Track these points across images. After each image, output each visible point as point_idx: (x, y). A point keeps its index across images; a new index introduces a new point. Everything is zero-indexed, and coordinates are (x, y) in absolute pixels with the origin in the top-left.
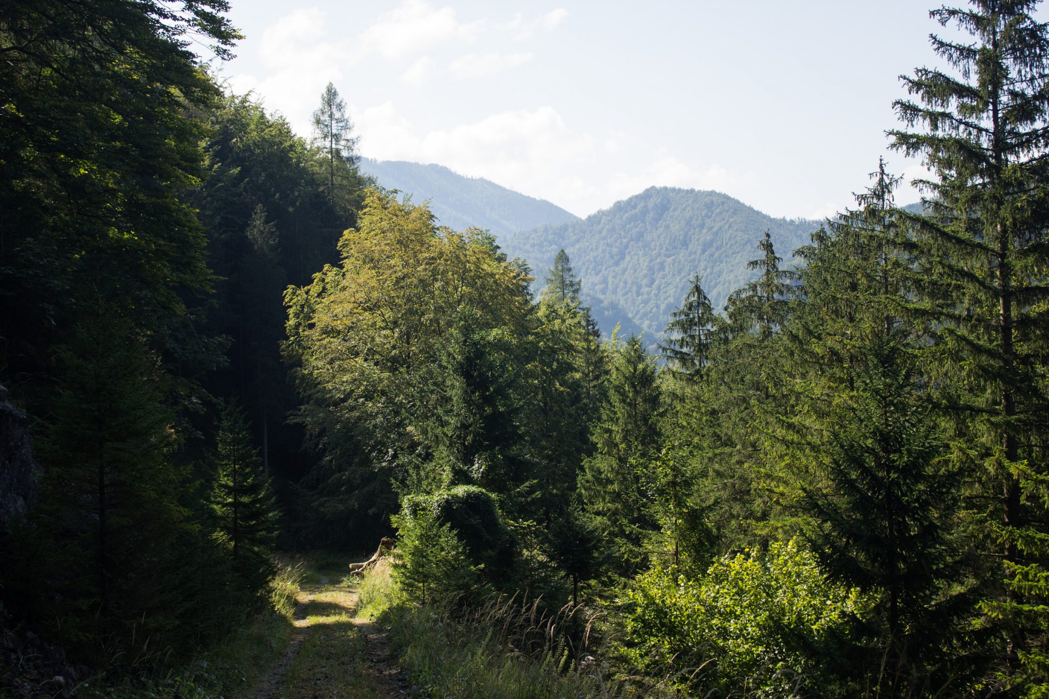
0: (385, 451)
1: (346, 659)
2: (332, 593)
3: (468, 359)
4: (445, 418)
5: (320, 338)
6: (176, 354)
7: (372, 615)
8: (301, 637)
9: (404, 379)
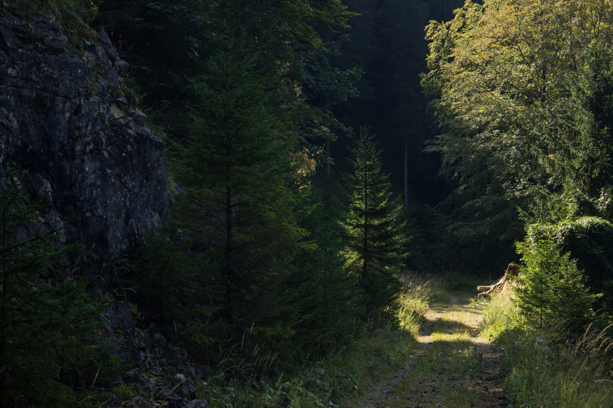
0: (517, 181)
1: (457, 375)
2: (459, 312)
3: (598, 94)
4: (573, 150)
5: (458, 71)
6: (310, 86)
7: (491, 336)
8: (420, 352)
9: (538, 112)
